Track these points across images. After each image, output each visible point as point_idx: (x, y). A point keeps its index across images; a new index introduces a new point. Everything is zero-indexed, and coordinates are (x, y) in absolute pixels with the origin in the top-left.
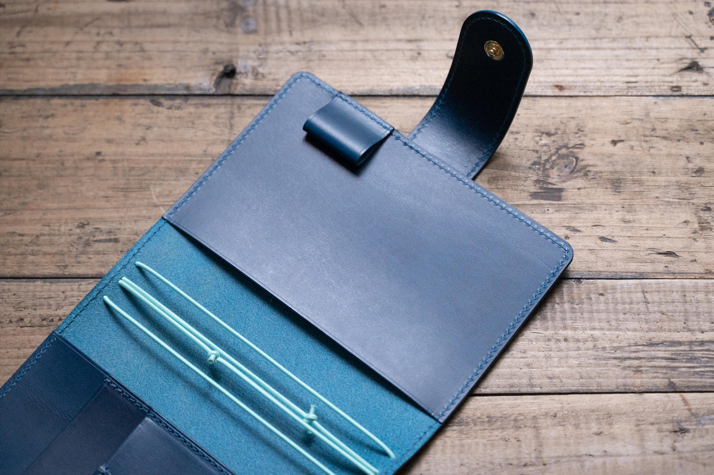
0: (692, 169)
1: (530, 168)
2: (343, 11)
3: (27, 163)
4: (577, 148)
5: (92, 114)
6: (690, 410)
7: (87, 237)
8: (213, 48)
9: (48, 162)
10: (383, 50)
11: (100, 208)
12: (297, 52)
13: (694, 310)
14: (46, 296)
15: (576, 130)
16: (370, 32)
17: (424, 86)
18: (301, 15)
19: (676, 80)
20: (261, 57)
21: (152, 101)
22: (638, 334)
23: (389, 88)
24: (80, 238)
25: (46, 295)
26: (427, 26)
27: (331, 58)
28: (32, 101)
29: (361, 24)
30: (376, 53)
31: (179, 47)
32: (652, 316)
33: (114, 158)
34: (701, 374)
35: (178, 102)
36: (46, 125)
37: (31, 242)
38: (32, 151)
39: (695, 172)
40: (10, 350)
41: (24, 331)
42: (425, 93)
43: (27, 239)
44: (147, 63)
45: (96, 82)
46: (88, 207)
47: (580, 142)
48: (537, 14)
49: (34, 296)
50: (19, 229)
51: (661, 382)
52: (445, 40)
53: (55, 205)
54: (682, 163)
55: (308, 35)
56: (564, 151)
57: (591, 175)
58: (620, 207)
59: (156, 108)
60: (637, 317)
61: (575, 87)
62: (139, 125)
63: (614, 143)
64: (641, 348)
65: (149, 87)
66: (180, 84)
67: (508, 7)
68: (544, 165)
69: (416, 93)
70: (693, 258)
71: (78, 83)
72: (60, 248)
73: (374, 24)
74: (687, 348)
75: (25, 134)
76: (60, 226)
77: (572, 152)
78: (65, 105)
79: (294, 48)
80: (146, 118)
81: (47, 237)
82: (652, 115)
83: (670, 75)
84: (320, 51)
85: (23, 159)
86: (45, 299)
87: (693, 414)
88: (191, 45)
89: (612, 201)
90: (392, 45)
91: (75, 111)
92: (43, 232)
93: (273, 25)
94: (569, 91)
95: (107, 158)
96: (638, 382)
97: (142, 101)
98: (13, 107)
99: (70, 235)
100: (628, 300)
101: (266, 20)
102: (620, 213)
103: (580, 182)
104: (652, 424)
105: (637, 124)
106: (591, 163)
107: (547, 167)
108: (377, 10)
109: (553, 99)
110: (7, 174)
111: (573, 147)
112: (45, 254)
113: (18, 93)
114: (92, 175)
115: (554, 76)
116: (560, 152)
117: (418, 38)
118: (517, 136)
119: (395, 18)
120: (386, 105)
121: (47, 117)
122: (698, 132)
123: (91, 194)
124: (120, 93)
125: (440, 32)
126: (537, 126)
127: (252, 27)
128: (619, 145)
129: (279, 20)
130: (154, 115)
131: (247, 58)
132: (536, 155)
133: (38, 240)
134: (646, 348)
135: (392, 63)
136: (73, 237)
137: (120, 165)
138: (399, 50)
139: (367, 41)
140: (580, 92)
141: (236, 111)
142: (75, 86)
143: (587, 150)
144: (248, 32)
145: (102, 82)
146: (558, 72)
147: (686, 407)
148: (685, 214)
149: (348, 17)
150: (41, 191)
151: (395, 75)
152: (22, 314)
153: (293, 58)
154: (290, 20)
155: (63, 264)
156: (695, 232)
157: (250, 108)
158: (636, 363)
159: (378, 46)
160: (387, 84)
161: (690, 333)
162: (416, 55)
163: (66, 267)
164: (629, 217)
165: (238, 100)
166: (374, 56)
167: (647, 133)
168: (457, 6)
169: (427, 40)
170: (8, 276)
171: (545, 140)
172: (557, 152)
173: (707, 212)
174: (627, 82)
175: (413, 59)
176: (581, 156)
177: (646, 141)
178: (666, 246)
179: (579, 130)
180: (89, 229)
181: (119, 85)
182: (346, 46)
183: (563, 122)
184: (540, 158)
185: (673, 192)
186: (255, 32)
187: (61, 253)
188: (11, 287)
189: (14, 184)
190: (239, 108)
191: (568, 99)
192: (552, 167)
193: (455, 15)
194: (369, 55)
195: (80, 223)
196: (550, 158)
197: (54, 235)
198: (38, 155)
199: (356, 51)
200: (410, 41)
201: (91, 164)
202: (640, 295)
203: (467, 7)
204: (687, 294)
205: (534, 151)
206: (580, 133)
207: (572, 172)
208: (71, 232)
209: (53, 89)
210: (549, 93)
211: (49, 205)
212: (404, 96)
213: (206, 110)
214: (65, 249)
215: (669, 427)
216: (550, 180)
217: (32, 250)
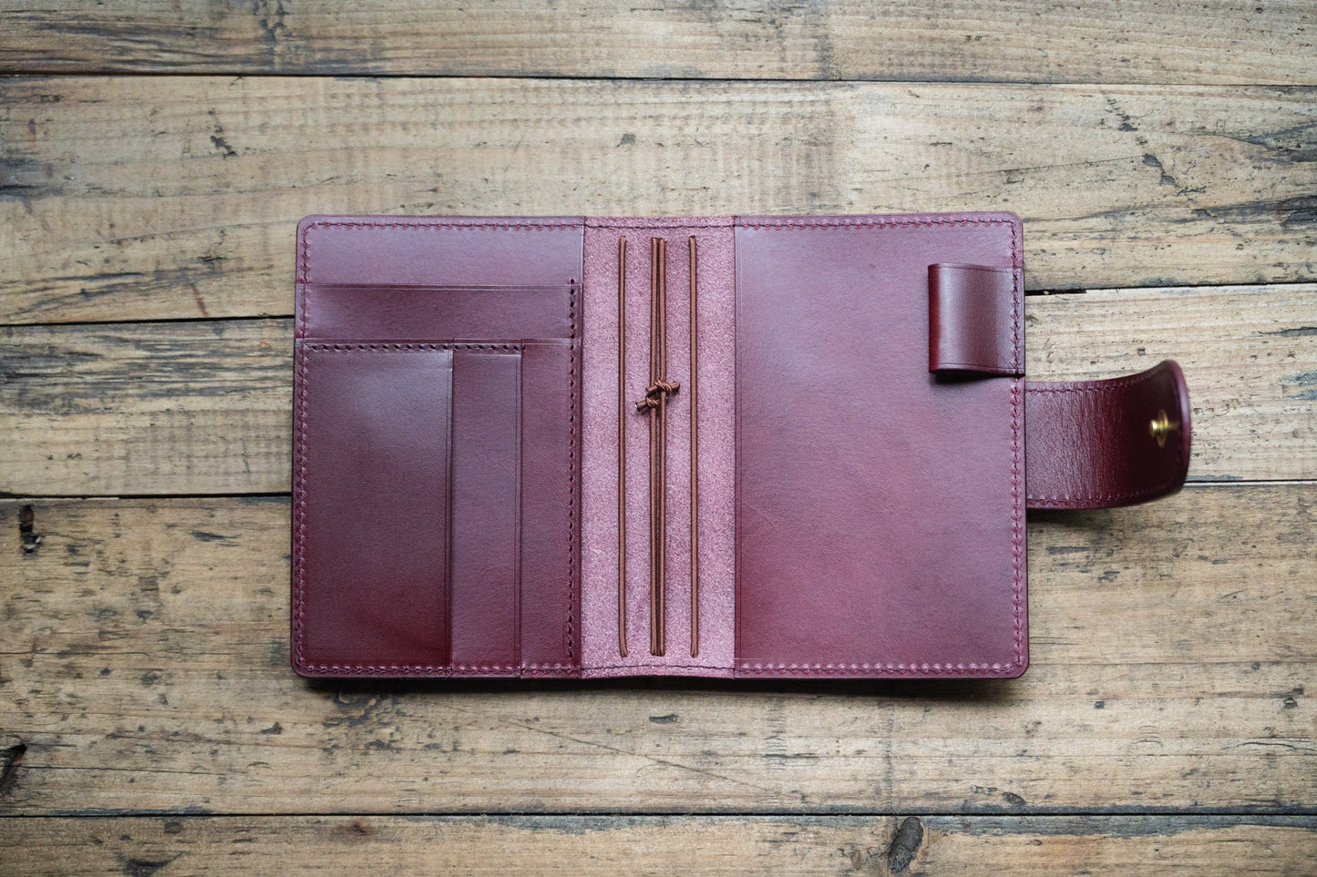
0: (159, 684)
3: (1213, 687)
4: (336, 719)
6: (196, 292)
7: (1098, 555)
13: (177, 445)
15: (336, 751)
19: (172, 846)
22: (260, 406)
32: (240, 434)
34: (175, 345)
35: (980, 803)
36: (1194, 758)
38: (1209, 708)
39: (155, 677)
47: (330, 730)
51: (232, 333)
54: (175, 695)
59: (1015, 789)
60: (261, 433)
62: (1038, 758)
63: (277, 729)
64: (258, 385)
70: (171, 531)
74: (192, 385)
75: (1224, 741)
76: (1144, 575)
82: (214, 779)
83: (181, 854)
85: (1221, 695)
87: (192, 285)
92: (1170, 565)
94: (344, 824)
95: (1086, 697)
96: (267, 333)
97: (1040, 803)
100: (273, 459)
104: (250, 269)
105: (241, 763)
114: (1105, 665)
116: (363, 712)
118: (429, 741)
121: (1193, 771)
122: (145, 749)
126: (397, 760)
128: (270, 725)
130: (1015, 776)
134: (250, 384)
137: (1063, 685)
140: (326, 822)
141: (883, 785)
147: (201, 296)
148: (176, 605)
150: (1183, 637)
156: (165, 574)
157: (860, 792)
158: (267, 362)
161: (186, 408)
164: (261, 599)
165: (880, 805)
167: (224, 747)
173: (144, 609)
174: (250, 840)
177: (227, 732)
178: (209, 551)
179: (331, 753)
180: (1097, 571)
183: (355, 767)
185: (192, 644)
188: (1205, 467)
190: (878, 791)
202: (253, 468)
204: (184, 470)
206: (329, 746)
213: (933, 787)
215: (226, 266)
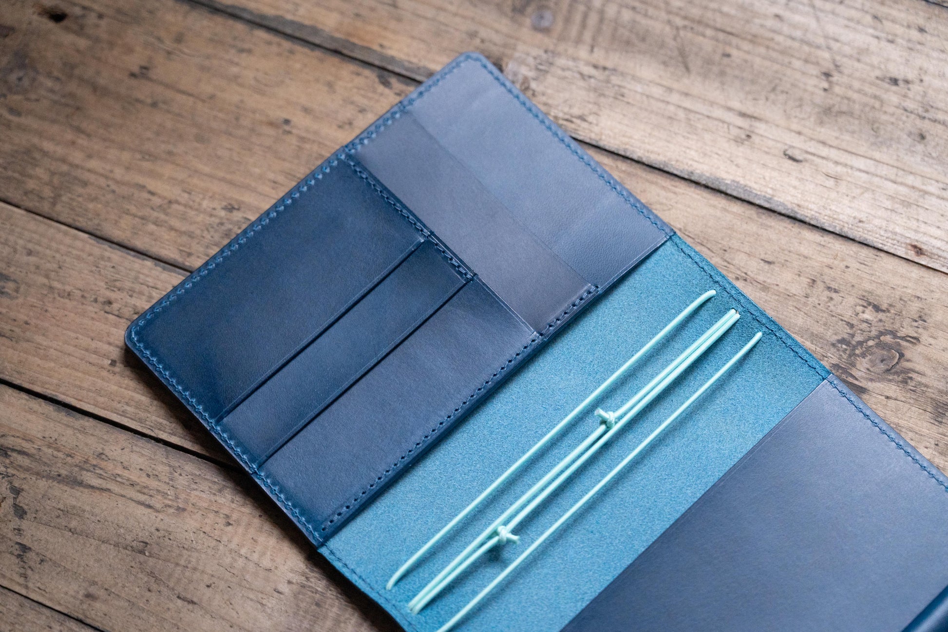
1: (833, 345)
2: (672, 43)
5: (298, 66)
8: (484, 33)
9: (221, 110)
10: (703, 114)
11: (261, 194)
12: (590, 77)
14: (151, 284)
16: (695, 84)
17: (738, 183)
18: (615, 30)
20: (541, 67)
21: (380, 77)
23: (690, 169)
24: (222, 224)
25: (150, 281)
26: (774, 103)
27: (630, 101)
28: (230, 22)
29: (687, 69)
30: (691, 116)
31: (442, 17)
33: (304, 134)
37: (160, 206)
40: (80, 336)
41: (107, 319)
42: (735, 194)
43: (156, 201)
44: (393, 24)
45: (320, 26)
46: (247, 188)
48: (928, 137)
49: (136, 278)
50: (152, 184)
52: (791, 131)
53: (207, 169)
55: (613, 60)
56: (888, 339)
57: (911, 384)
58: (933, 442)
61: (940, 256)
65: (383, 57)
66: (424, 67)
67: (893, 115)
68: (854, 348)
69: (723, 188)
71: (296, 19)
72: (192, 228)
73: (705, 76)
77: (899, 345)
78: (269, 43)
79: (588, 70)
80: (364, 96)
81: (181, 208)
84: (620, 86)
86: (148, 286)
88: (458, 20)
89: (925, 431)
90: (718, 113)
91: (279, 55)
93: (574, 30)
98: (205, 22)
99: (211, 215)
101: (568, 20)
102: (931, 451)
103: (892, 389)
106: (918, 368)
107: (857, 352)
108: (717, 57)
109: (903, 262)
110: (164, 107)
111: (903, 338)
112: (172, 228)
113: (219, 6)
115: (916, 231)
117: (755, 115)
119: (736, 77)
120: (677, 190)
123: (257, 171)
124: (345, 51)
125: (788, 117)
127: (545, 23)
129: (584, 25)
131: (523, 62)
132: (849, 331)
133: (169, 208)
135: (707, 137)
136: (213, 219)
138: (723, 122)
139: (687, 95)
142: (292, 23)
143: (919, 348)
144: (537, 29)
145: (327, 29)
146: (923, 229)
149: (676, 53)
151: (705, 154)
152: (113, 296)
153: (581, 83)
154: (598, 31)
155: (187, 250)
159: (699, 107)
160: (690, 162)
162: (744, 137)
163: (189, 255)
166: (689, 119)
168: (825, 90)
169: (767, 122)
170: (115, 240)
171: (869, 315)
172: (878, 337)
175: (738, 141)
176: (908, 354)
181: (348, 41)
182: (657, 91)
184: (853, 336)
186: (546, 31)
187: (191, 235)
189: (169, 124)
191: (923, 269)
192: (863, 355)
193: (818, 100)
194: (681, 114)
195: (230, 204)
196: (866, 341)
197: (191, 207)
198: (212, 97)
199: (668, 103)
200: (743, 115)
201: (271, 131)
203: (837, 95)
205: (848, 323)
207: (888, 371)
208: (214, 212)
209: (263, 17)
210: (901, 252)
211: (200, 166)
212: (706, 187)
214: (198, 232)
216: (854, 372)
217: (158, 218)
